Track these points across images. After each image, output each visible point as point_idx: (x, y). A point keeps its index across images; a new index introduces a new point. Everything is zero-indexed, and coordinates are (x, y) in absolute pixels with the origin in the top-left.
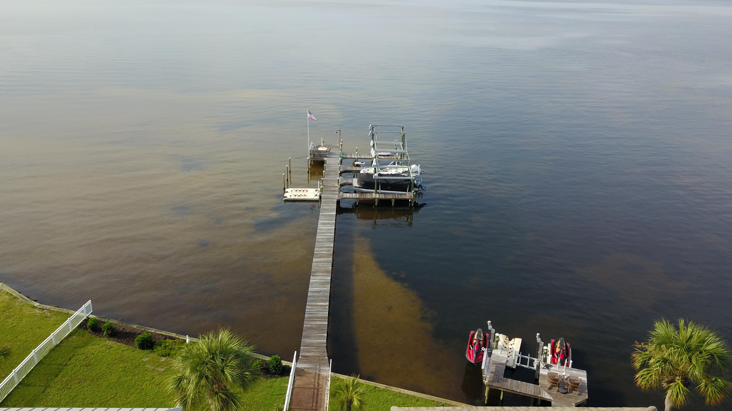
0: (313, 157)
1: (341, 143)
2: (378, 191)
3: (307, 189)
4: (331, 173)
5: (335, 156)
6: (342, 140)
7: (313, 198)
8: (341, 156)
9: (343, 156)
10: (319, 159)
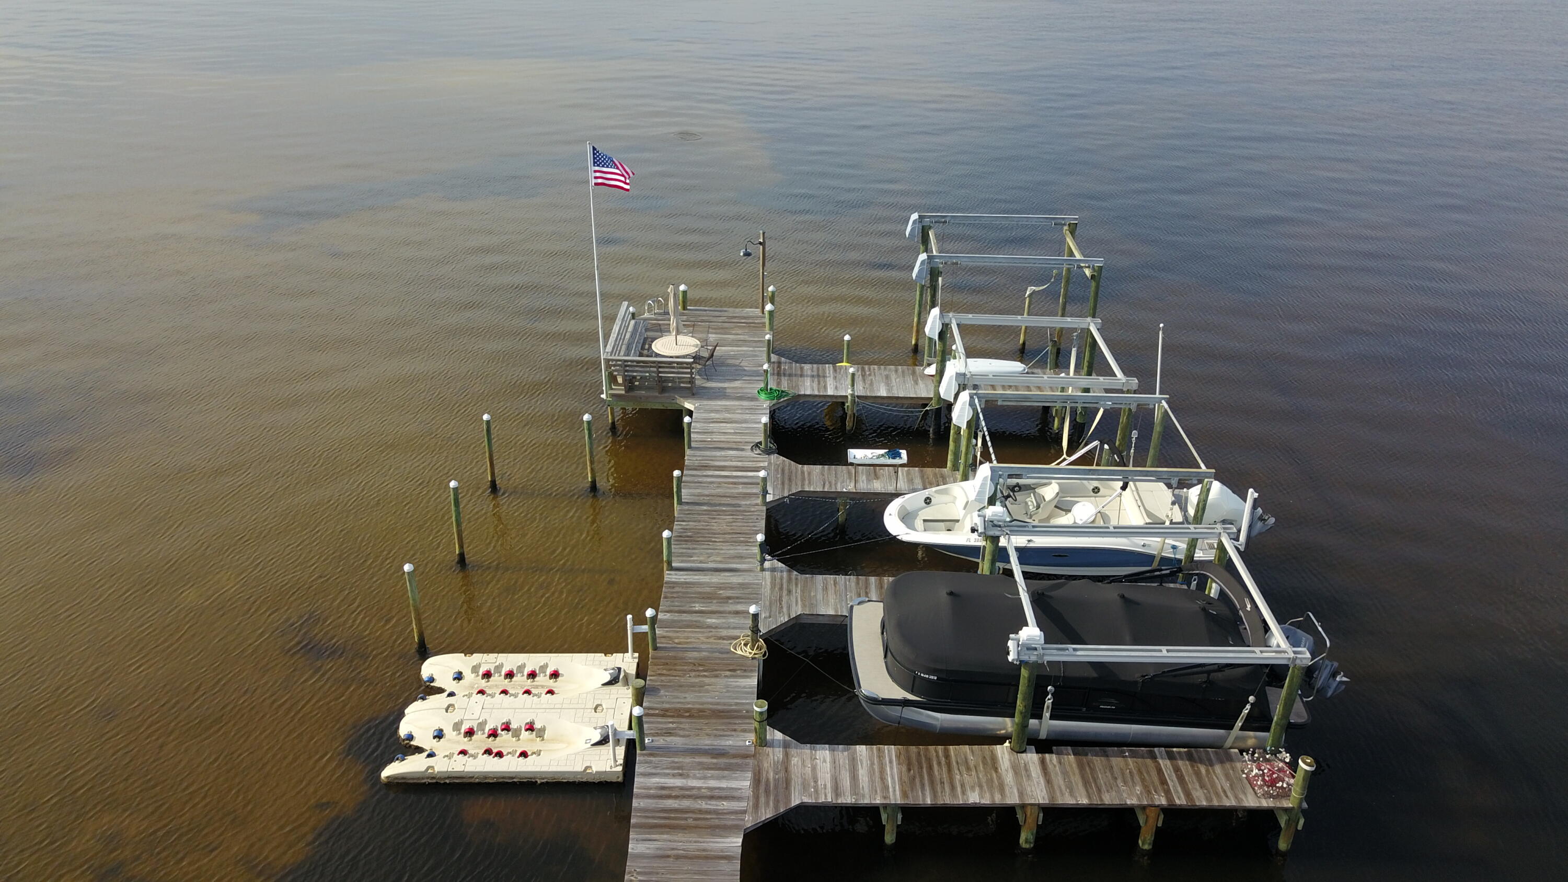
0: (621, 391)
1: (769, 307)
2: (1033, 722)
3: (554, 660)
4: (715, 527)
5: (737, 384)
6: (771, 288)
7: (579, 768)
8: (772, 385)
9: (779, 384)
10: (657, 402)
